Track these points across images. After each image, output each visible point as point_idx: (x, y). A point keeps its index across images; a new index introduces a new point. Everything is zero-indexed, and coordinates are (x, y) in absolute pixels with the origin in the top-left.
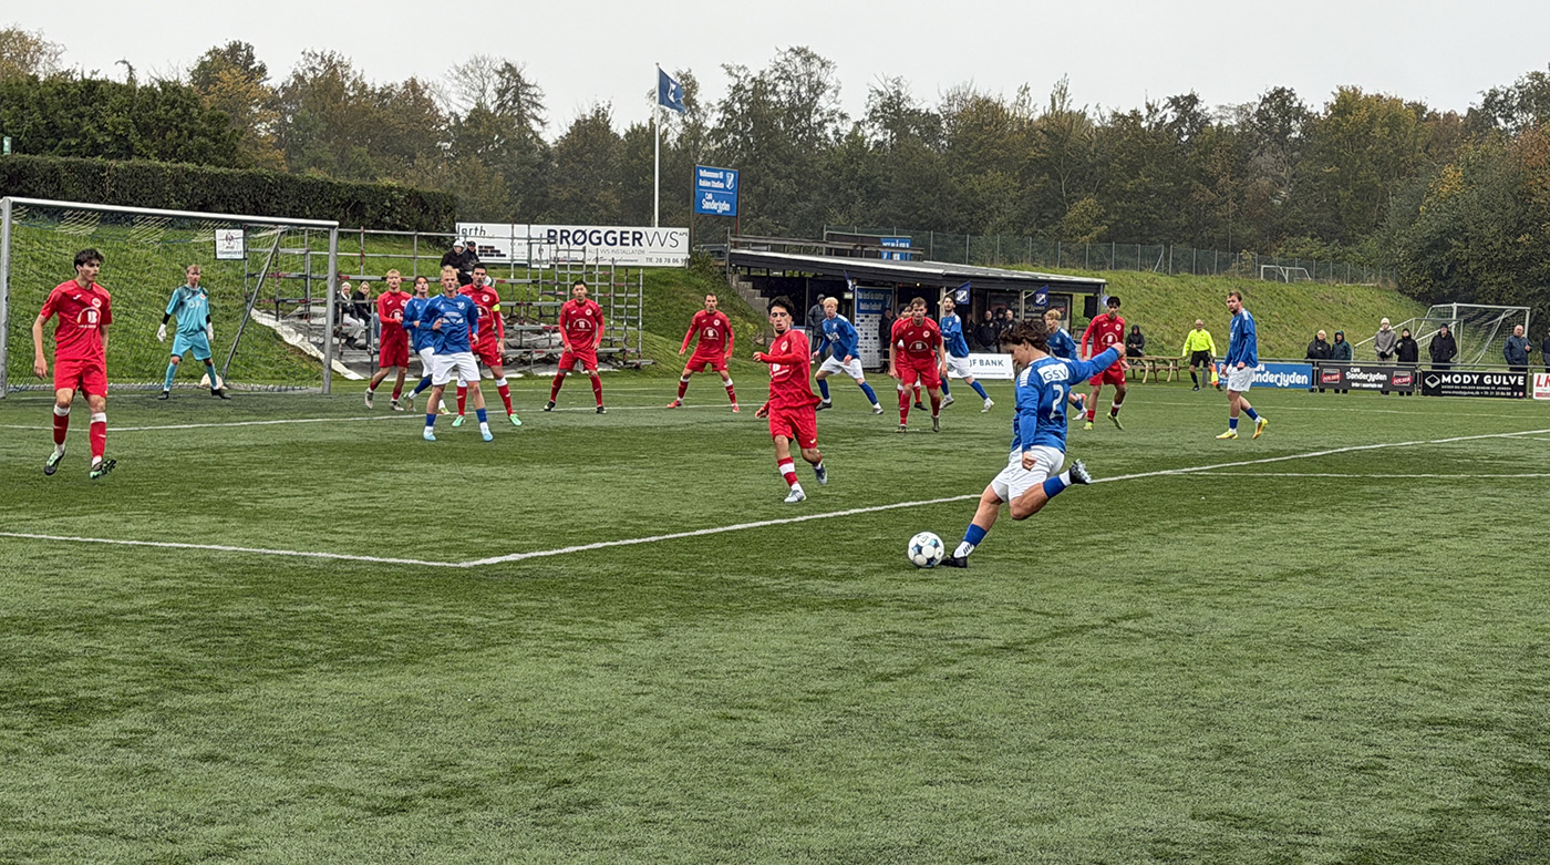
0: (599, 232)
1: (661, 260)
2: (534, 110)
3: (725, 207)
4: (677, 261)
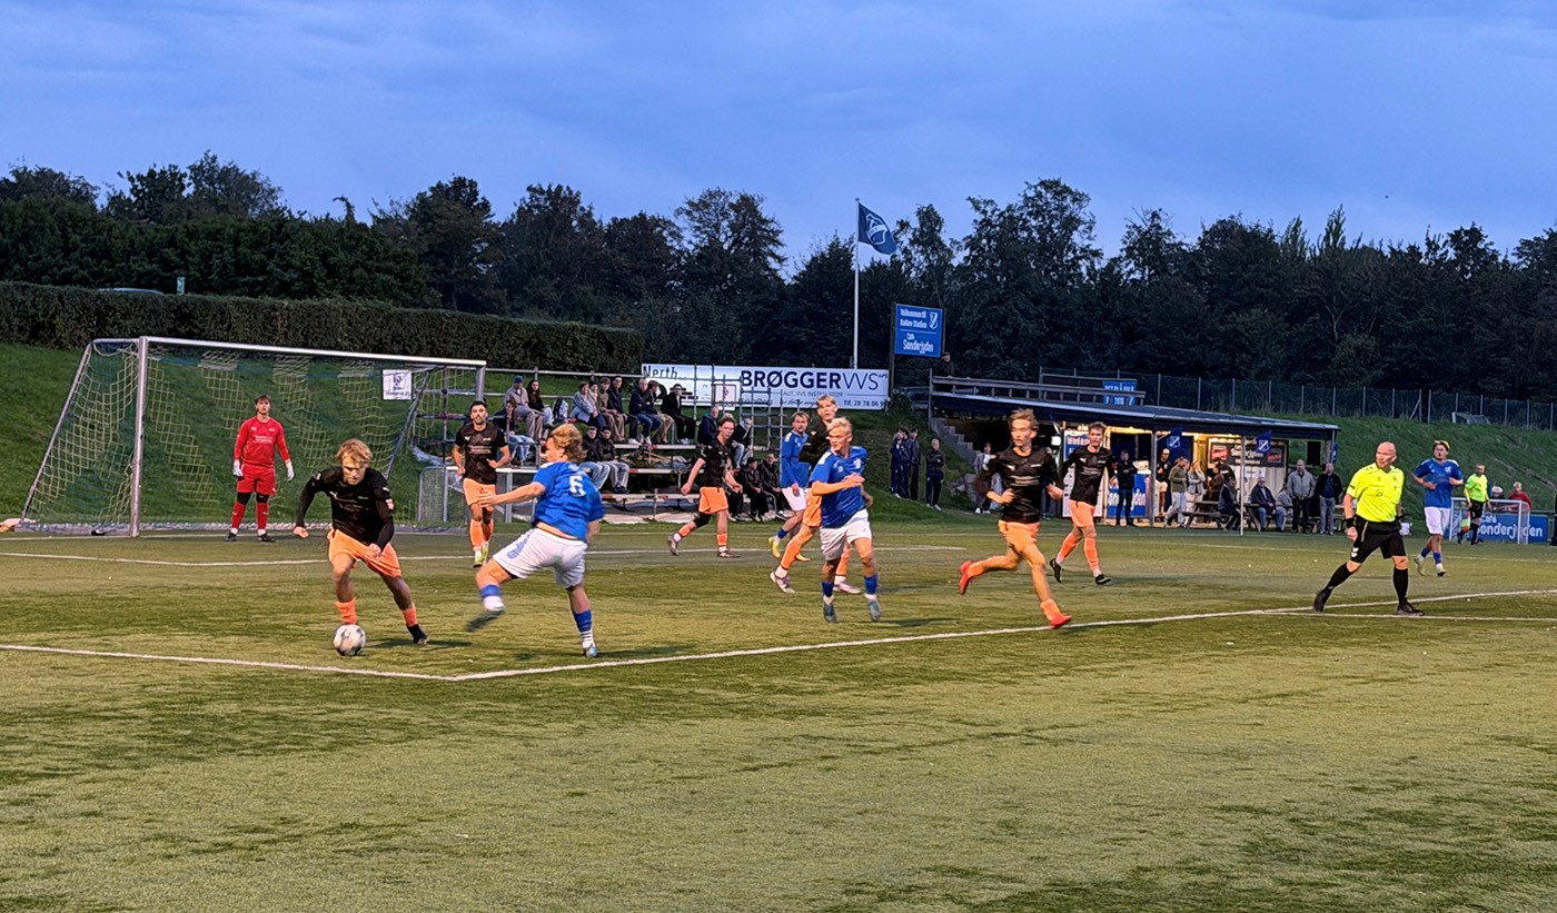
0: (795, 374)
1: (859, 403)
2: (771, 247)
3: (927, 348)
4: (876, 404)
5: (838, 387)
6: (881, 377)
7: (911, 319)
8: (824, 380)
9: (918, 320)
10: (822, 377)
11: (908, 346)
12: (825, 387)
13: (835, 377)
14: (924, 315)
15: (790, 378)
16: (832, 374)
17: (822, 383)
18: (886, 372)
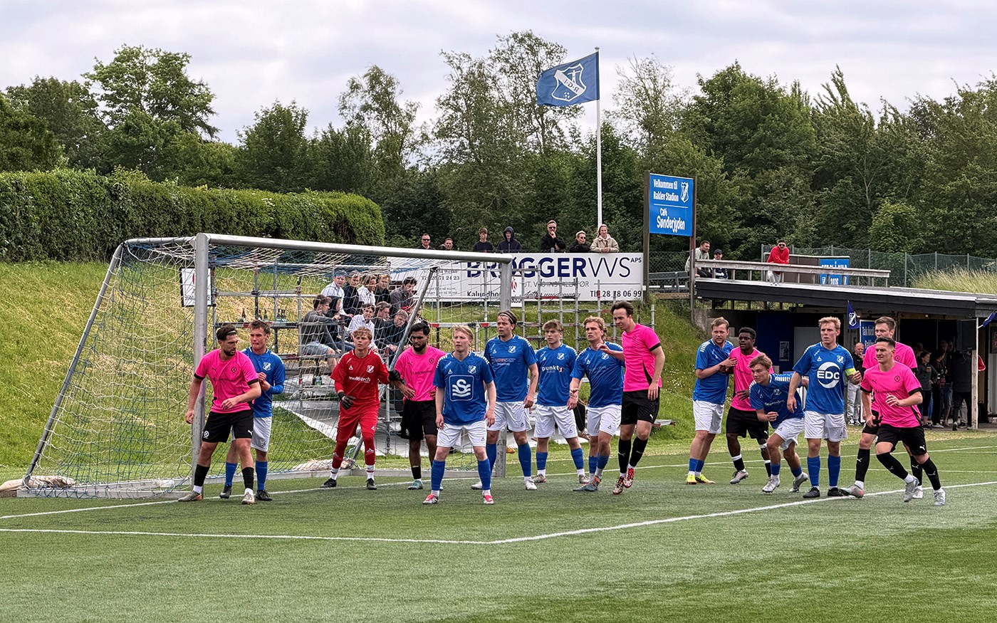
1: (609, 294)
3: (678, 226)
4: (629, 294)
5: (584, 275)
6: (635, 263)
7: (664, 191)
8: (567, 267)
9: (670, 191)
10: (563, 264)
11: (662, 224)
12: (568, 275)
13: (579, 264)
14: (674, 186)
15: (527, 264)
16: (575, 260)
17: (563, 271)
18: (640, 255)
